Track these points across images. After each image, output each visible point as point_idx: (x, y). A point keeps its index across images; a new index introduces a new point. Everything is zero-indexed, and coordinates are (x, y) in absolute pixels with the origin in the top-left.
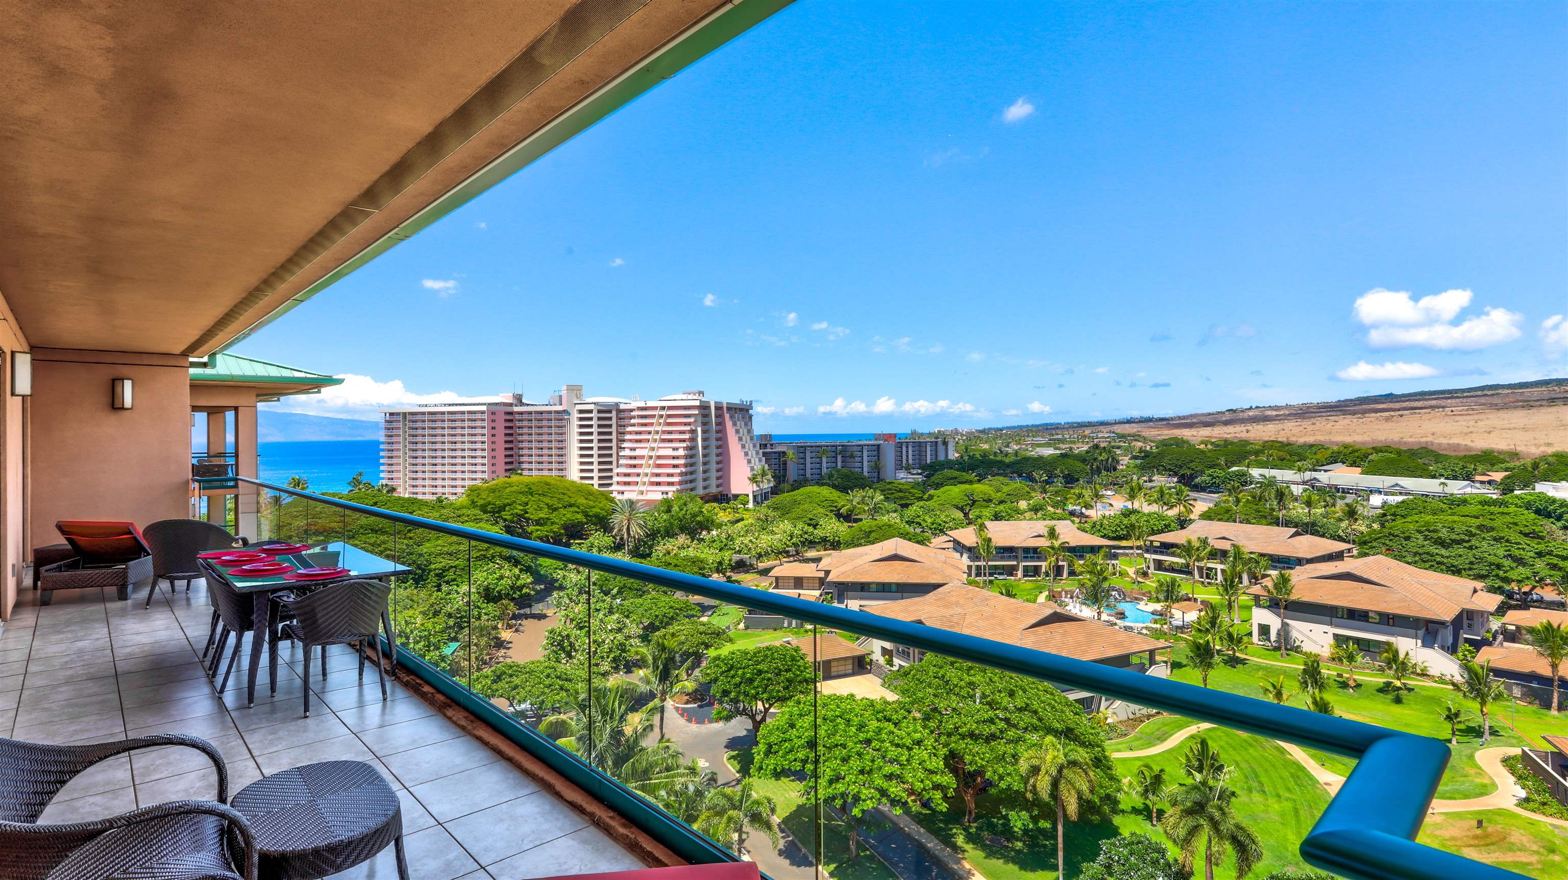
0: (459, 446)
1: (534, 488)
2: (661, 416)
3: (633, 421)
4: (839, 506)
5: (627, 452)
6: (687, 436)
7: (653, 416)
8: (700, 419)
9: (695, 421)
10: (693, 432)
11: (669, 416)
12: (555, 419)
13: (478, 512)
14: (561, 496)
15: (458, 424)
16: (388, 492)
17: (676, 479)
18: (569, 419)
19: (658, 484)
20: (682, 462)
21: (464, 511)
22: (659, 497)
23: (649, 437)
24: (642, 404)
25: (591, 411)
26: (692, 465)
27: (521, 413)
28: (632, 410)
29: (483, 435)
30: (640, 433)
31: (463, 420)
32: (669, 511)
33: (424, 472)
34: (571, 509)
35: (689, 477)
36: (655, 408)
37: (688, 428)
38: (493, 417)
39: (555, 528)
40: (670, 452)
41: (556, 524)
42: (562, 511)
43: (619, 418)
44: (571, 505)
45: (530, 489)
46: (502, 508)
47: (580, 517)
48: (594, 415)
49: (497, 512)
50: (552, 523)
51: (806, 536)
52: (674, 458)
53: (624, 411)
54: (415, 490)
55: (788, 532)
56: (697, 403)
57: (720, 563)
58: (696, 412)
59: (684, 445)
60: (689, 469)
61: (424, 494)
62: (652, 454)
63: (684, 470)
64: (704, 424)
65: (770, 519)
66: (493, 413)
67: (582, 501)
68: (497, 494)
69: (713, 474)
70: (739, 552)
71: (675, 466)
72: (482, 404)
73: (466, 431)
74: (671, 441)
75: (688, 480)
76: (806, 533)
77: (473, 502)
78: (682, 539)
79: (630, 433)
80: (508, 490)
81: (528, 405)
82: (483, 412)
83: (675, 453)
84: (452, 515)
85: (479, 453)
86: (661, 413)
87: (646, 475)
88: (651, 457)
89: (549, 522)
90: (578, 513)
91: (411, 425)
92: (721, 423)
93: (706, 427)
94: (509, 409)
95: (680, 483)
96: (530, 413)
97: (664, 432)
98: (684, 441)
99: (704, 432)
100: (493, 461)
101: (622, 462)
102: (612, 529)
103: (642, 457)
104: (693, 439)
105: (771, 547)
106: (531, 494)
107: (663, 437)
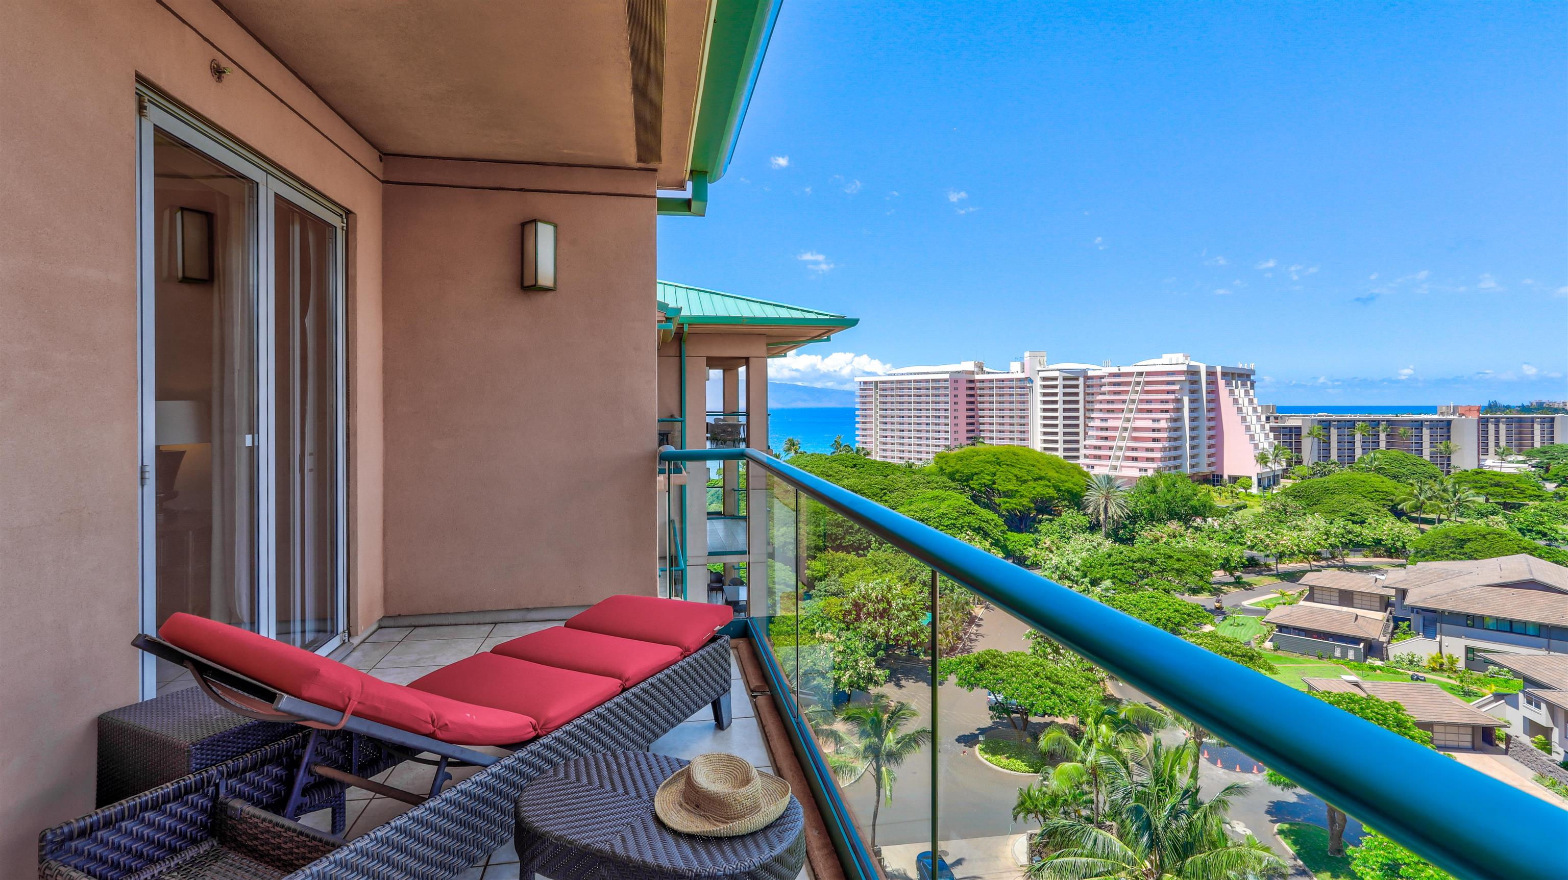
0: (924, 413)
1: (1002, 458)
2: (1138, 383)
3: (1103, 389)
4: (1398, 500)
5: (1098, 423)
6: (1170, 406)
7: (1129, 383)
8: (1187, 386)
9: (1181, 389)
10: (1178, 401)
11: (1148, 383)
12: (1017, 387)
13: (945, 479)
14: (1031, 468)
15: (923, 392)
16: (865, 455)
17: (1157, 455)
18: (1032, 387)
19: (1135, 459)
20: (1164, 435)
21: (933, 478)
22: (1136, 473)
23: (1124, 406)
24: (1115, 370)
25: (1055, 379)
26: (1176, 439)
27: (983, 381)
28: (1102, 377)
29: (946, 403)
30: (1112, 402)
31: (928, 389)
32: (1154, 491)
33: (892, 437)
34: (1042, 482)
35: (1173, 453)
36: (1130, 374)
37: (1172, 397)
38: (956, 385)
39: (1025, 501)
40: (1150, 424)
41: (1026, 497)
42: (1032, 484)
43: (1086, 386)
44: (1041, 478)
45: (998, 459)
46: (969, 478)
47: (1052, 492)
48: (1059, 382)
49: (965, 481)
50: (1022, 496)
51: (1350, 536)
52: (1154, 430)
53: (1092, 378)
54: (885, 454)
55: (1322, 530)
56: (1184, 368)
57: (1227, 560)
58: (1183, 378)
59: (1168, 416)
60: (1173, 444)
61: (893, 457)
62: (1129, 425)
63: (1166, 444)
64: (1192, 392)
65: (1289, 510)
66: (956, 381)
67: (1052, 474)
68: (965, 462)
69: (1204, 451)
70: (1251, 548)
71: (1155, 440)
72: (947, 373)
73: (930, 399)
74: (1150, 411)
75: (1174, 455)
76: (1350, 532)
77: (942, 469)
78: (1174, 526)
79: (1101, 402)
80: (975, 459)
81: (989, 373)
82: (946, 380)
83: (1156, 425)
84: (922, 481)
85: (942, 421)
86: (1138, 379)
87: (1120, 448)
88: (1126, 429)
89: (1018, 495)
90: (1049, 487)
91: (883, 393)
92: (1213, 391)
93: (1195, 396)
94: (970, 377)
95: (1162, 459)
96: (991, 381)
97: (1141, 401)
98: (1167, 411)
99: (1192, 401)
100: (956, 429)
101: (1091, 433)
102: (1086, 507)
103: (1115, 429)
104: (1179, 410)
105: (1298, 546)
106: (999, 464)
107: (1140, 407)
